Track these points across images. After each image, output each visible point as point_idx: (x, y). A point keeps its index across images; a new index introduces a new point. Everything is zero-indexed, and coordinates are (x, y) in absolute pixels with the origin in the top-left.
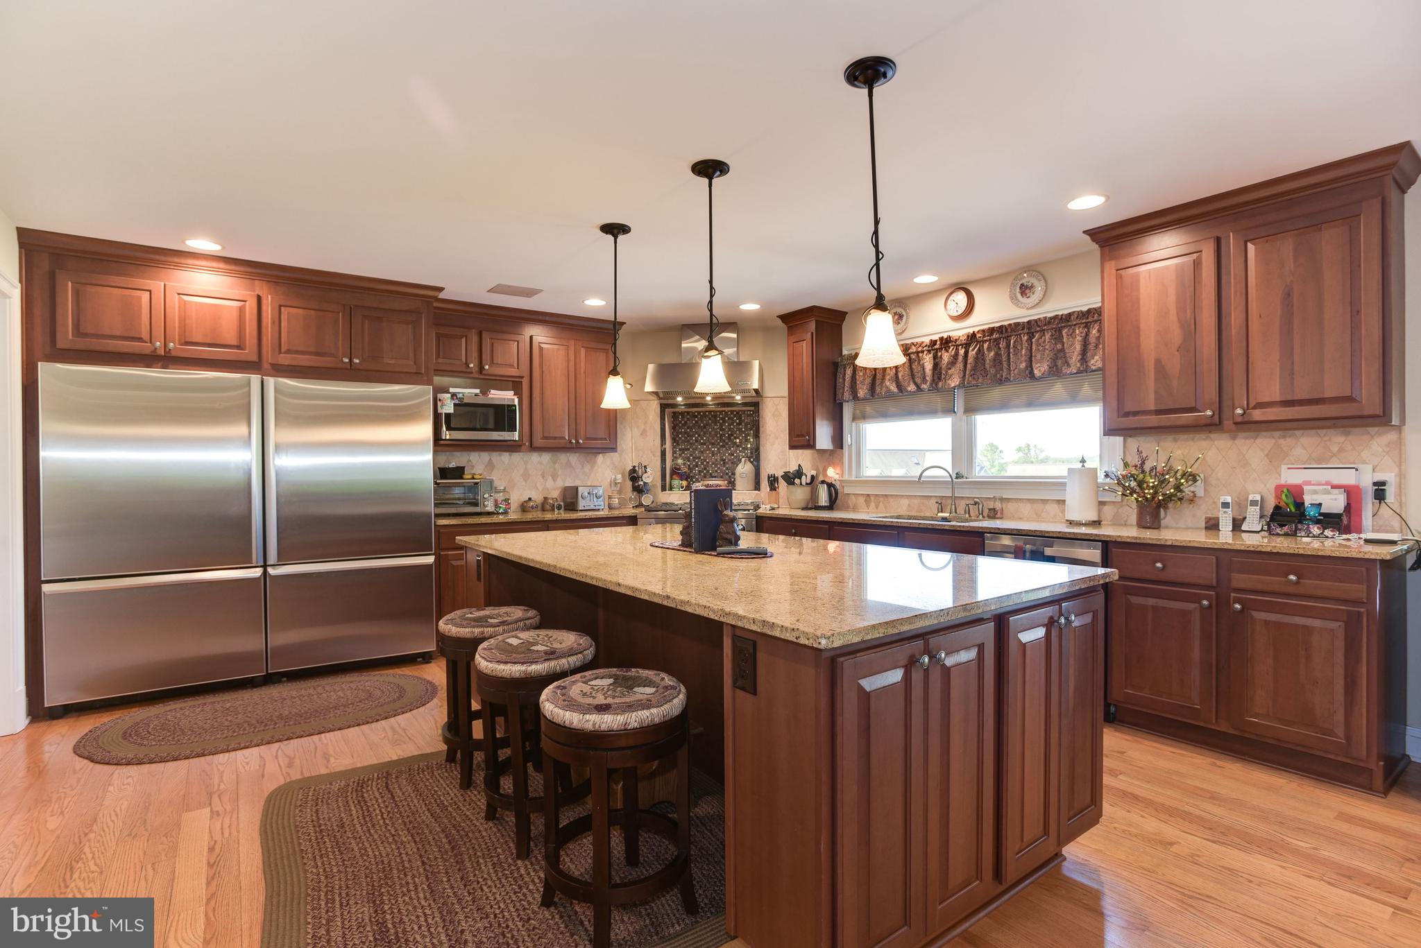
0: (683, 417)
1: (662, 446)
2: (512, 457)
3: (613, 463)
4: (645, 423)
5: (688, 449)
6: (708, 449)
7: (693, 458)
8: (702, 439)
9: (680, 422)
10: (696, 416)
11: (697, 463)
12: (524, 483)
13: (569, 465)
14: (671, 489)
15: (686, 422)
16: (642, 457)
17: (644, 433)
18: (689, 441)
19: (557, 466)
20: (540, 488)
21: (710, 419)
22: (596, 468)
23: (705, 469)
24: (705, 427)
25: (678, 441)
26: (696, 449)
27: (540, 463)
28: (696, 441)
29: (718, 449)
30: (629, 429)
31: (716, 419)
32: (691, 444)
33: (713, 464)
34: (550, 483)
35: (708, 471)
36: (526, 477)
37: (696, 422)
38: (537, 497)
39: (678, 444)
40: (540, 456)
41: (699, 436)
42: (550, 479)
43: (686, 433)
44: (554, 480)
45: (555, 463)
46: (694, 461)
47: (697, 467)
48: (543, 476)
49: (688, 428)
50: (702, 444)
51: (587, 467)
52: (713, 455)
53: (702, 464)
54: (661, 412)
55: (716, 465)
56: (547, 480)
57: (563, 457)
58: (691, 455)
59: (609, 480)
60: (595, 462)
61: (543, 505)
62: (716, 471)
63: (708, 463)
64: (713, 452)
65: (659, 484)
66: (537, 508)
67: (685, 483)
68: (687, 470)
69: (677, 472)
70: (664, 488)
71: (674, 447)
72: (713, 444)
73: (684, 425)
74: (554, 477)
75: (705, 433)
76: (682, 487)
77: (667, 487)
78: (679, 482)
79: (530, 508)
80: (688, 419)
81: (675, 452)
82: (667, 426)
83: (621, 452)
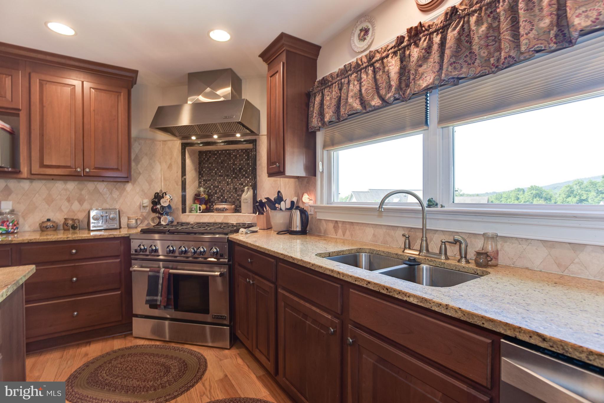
0: (206, 155)
1: (182, 177)
3: (143, 191)
4: (171, 159)
5: (210, 180)
6: (224, 180)
7: (214, 187)
8: (220, 172)
9: (204, 159)
10: (216, 154)
11: (216, 191)
12: (47, 206)
13: (96, 190)
14: (191, 211)
15: (208, 159)
16: (169, 185)
17: (170, 167)
18: (210, 173)
19: (83, 192)
20: (65, 210)
21: (225, 156)
22: (125, 194)
23: (222, 196)
24: (222, 163)
25: (203, 174)
26: (215, 180)
27: (66, 190)
28: (216, 174)
29: (232, 180)
30: (158, 164)
31: (230, 156)
32: (212, 176)
33: (227, 192)
34: (76, 206)
35: (224, 198)
37: (216, 158)
38: (58, 218)
39: (202, 176)
41: (218, 169)
42: (76, 203)
43: (208, 167)
44: (80, 204)
45: (81, 190)
46: (214, 189)
47: (216, 194)
48: (68, 200)
49: (210, 163)
50: (220, 176)
51: (116, 194)
52: (228, 185)
53: (220, 191)
54: (182, 150)
55: (230, 193)
56: (72, 204)
57: (90, 186)
58: (212, 185)
59: (138, 204)
60: (124, 189)
61: (65, 224)
62: (230, 197)
63: (224, 191)
64: (228, 182)
65: (180, 207)
66: (55, 228)
67: (203, 207)
68: (206, 196)
69: (197, 198)
70: (184, 211)
71: (200, 178)
72: (228, 176)
73: (207, 161)
74: (81, 201)
75: (222, 167)
76: (200, 210)
77: (187, 209)
78: (198, 206)
79: (47, 228)
80: (210, 157)
81: (200, 183)
82: (188, 161)
83: (150, 182)
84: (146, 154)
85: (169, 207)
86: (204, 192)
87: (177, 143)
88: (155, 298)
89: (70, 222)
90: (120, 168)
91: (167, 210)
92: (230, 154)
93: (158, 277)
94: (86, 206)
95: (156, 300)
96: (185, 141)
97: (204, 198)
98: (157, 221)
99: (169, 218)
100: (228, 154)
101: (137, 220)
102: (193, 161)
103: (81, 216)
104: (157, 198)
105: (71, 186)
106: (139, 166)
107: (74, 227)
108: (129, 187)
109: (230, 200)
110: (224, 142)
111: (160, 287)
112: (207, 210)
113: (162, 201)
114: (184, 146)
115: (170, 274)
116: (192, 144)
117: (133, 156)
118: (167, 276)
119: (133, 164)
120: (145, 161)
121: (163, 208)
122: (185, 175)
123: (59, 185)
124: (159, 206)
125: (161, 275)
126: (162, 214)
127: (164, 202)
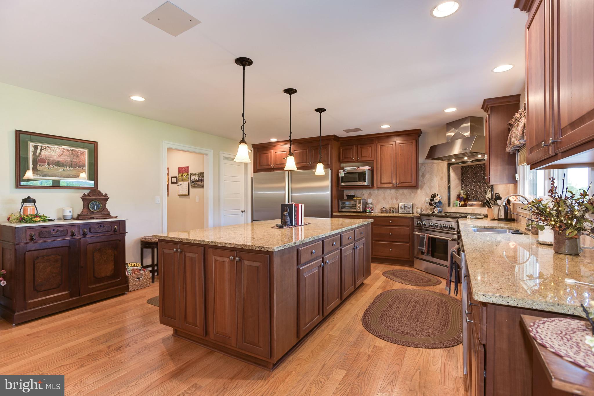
0: (466, 168)
1: (448, 184)
2: (379, 191)
3: (426, 193)
4: (442, 173)
5: (468, 185)
6: (478, 185)
7: (471, 189)
8: (475, 179)
9: (465, 171)
10: (472, 168)
11: (472, 192)
12: (383, 201)
13: (403, 193)
14: (453, 205)
15: (467, 171)
16: (441, 190)
17: (442, 178)
18: (469, 181)
19: (398, 194)
20: (390, 203)
21: (478, 169)
22: (417, 195)
23: (476, 195)
24: (476, 173)
25: (464, 181)
26: (472, 185)
27: (391, 193)
28: (472, 181)
29: (483, 185)
30: (435, 177)
31: (481, 168)
32: (470, 182)
33: (480, 193)
34: (395, 201)
35: (477, 197)
36: (384, 199)
37: (472, 170)
38: (387, 207)
39: (464, 183)
40: (390, 190)
41: (473, 178)
43: (467, 177)
44: (396, 200)
45: (397, 193)
46: (471, 191)
47: (472, 194)
48: (392, 198)
49: (468, 174)
50: (475, 182)
51: (413, 195)
52: (480, 188)
53: (475, 193)
54: (448, 168)
55: (481, 193)
56: (393, 200)
57: (401, 191)
58: (470, 188)
59: (424, 201)
60: (417, 193)
61: (390, 210)
62: (481, 197)
63: (477, 192)
64: (480, 186)
65: (447, 203)
66: (386, 212)
67: (463, 203)
68: (465, 197)
69: (459, 197)
70: (449, 205)
71: (462, 184)
72: (480, 182)
73: (466, 173)
74: (397, 199)
75: (476, 176)
76: (459, 205)
77: (451, 204)
78: (458, 202)
79: (383, 211)
80: (468, 169)
81: (462, 187)
82: (452, 174)
83: (431, 188)
84: (428, 172)
85: (440, 202)
86: (464, 193)
87: (445, 164)
88: (422, 248)
89: (392, 209)
90: (412, 182)
91: (438, 204)
92: (481, 167)
94: (399, 201)
95: (423, 250)
96: (450, 162)
97: (463, 197)
98: (433, 210)
99: (439, 209)
100: (480, 167)
101: (421, 209)
102: (456, 174)
103: (396, 206)
104: (433, 196)
105: (393, 191)
106: (424, 179)
107: (393, 212)
108: (419, 191)
109: (481, 198)
110: (473, 161)
111: (425, 243)
112: (465, 205)
113: (435, 199)
114: (449, 165)
115: (429, 237)
116: (453, 164)
117: (421, 174)
119: (421, 178)
120: (427, 176)
121: (436, 203)
122: (450, 183)
123: (388, 191)
124: (433, 202)
125: (425, 237)
126: (435, 207)
127: (436, 200)
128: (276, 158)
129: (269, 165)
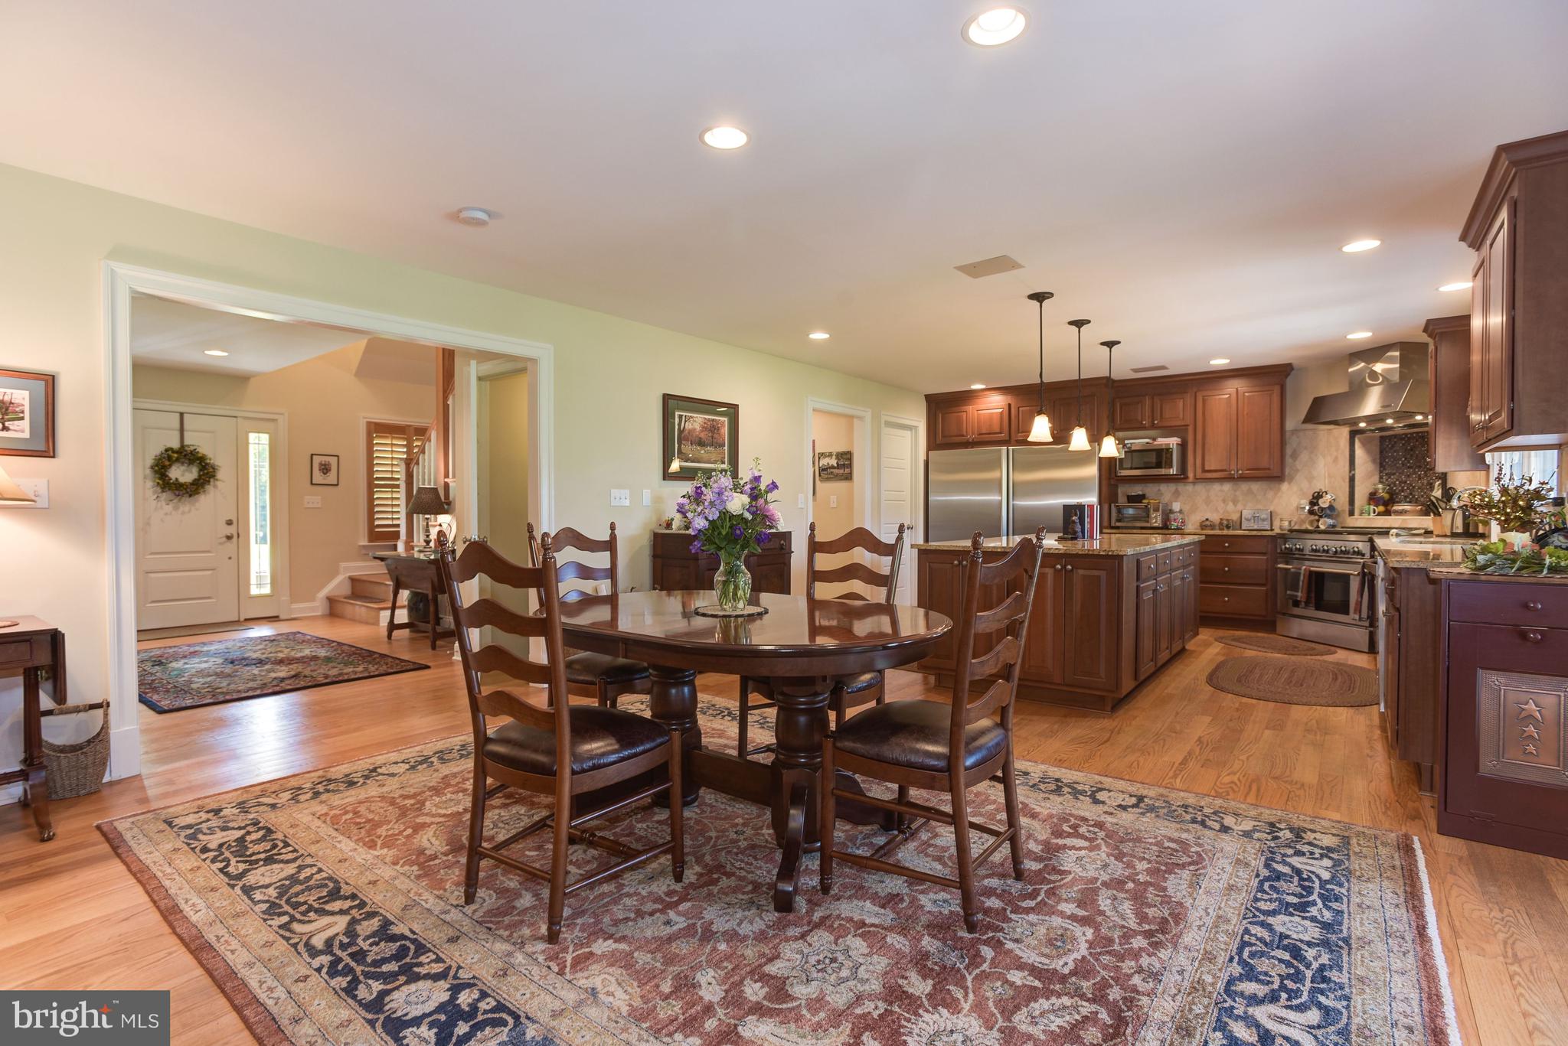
1: (1350, 472)
2: (1196, 486)
3: (1301, 490)
4: (1337, 451)
5: (1394, 474)
6: (1415, 473)
7: (1400, 482)
8: (1409, 462)
9: (1387, 446)
10: (1403, 439)
11: (1403, 488)
12: (1206, 507)
13: (1250, 491)
14: (1361, 514)
16: (1334, 483)
17: (1336, 460)
18: (1395, 465)
19: (1238, 493)
20: (1221, 511)
21: (1417, 441)
22: (1280, 494)
23: (1411, 494)
24: (1411, 450)
25: (1385, 466)
26: (1402, 473)
27: (1221, 491)
28: (1403, 465)
29: (1425, 472)
32: (1397, 468)
33: (1419, 488)
34: (1230, 507)
35: (1414, 496)
36: (1208, 501)
37: (1403, 444)
38: (1215, 518)
39: (1385, 469)
40: (1222, 485)
41: (1406, 459)
42: (1231, 504)
43: (1392, 456)
44: (1236, 505)
45: (1235, 491)
46: (1400, 485)
47: (1403, 491)
48: (1224, 501)
49: (1395, 451)
50: (1409, 467)
51: (1270, 494)
52: (1420, 479)
53: (1408, 488)
54: (1350, 436)
55: (1422, 490)
56: (1227, 505)
57: (1244, 486)
58: (1397, 480)
59: (1296, 505)
60: (1279, 489)
61: (1221, 524)
62: (1422, 496)
63: (1414, 487)
64: (1419, 475)
65: (1347, 508)
66: (1212, 527)
67: (1381, 508)
68: (1386, 496)
69: (1373, 498)
70: (1352, 513)
71: (1381, 472)
72: (1420, 467)
73: (1391, 449)
74: (1235, 502)
75: (1412, 455)
76: (1374, 512)
77: (1357, 512)
78: (1372, 507)
79: (1206, 526)
80: (1395, 442)
81: (1381, 477)
82: (1359, 452)
83: (1311, 479)
84: (1306, 448)
85: (1331, 508)
86: (1384, 489)
87: (1345, 431)
88: (1296, 593)
89: (1225, 522)
90: (1272, 467)
91: (1328, 512)
92: (1423, 437)
93: (1300, 573)
94: (1240, 507)
95: (1297, 596)
96: (1354, 428)
97: (1382, 498)
98: (1315, 524)
99: (1330, 521)
100: (1420, 437)
101: (1290, 522)
102: (1369, 451)
103: (1235, 517)
104: (1317, 497)
105: (1227, 487)
106: (1297, 462)
107: (1228, 527)
108: (1285, 486)
109: (1422, 499)
110: (1405, 426)
111: (1301, 583)
112: (1387, 513)
113: (1321, 501)
114: (1353, 434)
115: (1311, 572)
116: (1361, 432)
117: (1289, 451)
118: (1308, 573)
119: (1288, 460)
120: (1304, 456)
121: (1322, 509)
122: (1354, 469)
123: (1216, 487)
124: (1316, 508)
125: (1302, 572)
126: (1321, 517)
127: (1324, 503)
128: (979, 422)
129: (963, 436)
